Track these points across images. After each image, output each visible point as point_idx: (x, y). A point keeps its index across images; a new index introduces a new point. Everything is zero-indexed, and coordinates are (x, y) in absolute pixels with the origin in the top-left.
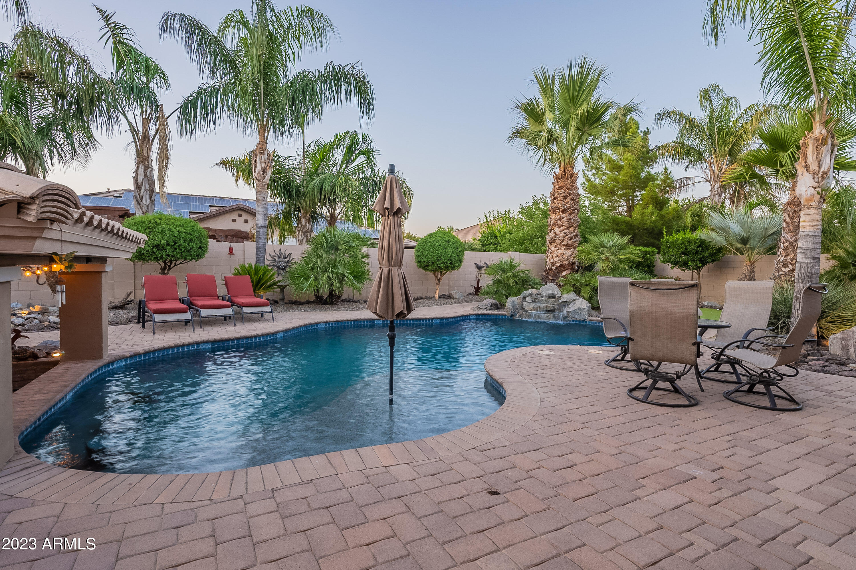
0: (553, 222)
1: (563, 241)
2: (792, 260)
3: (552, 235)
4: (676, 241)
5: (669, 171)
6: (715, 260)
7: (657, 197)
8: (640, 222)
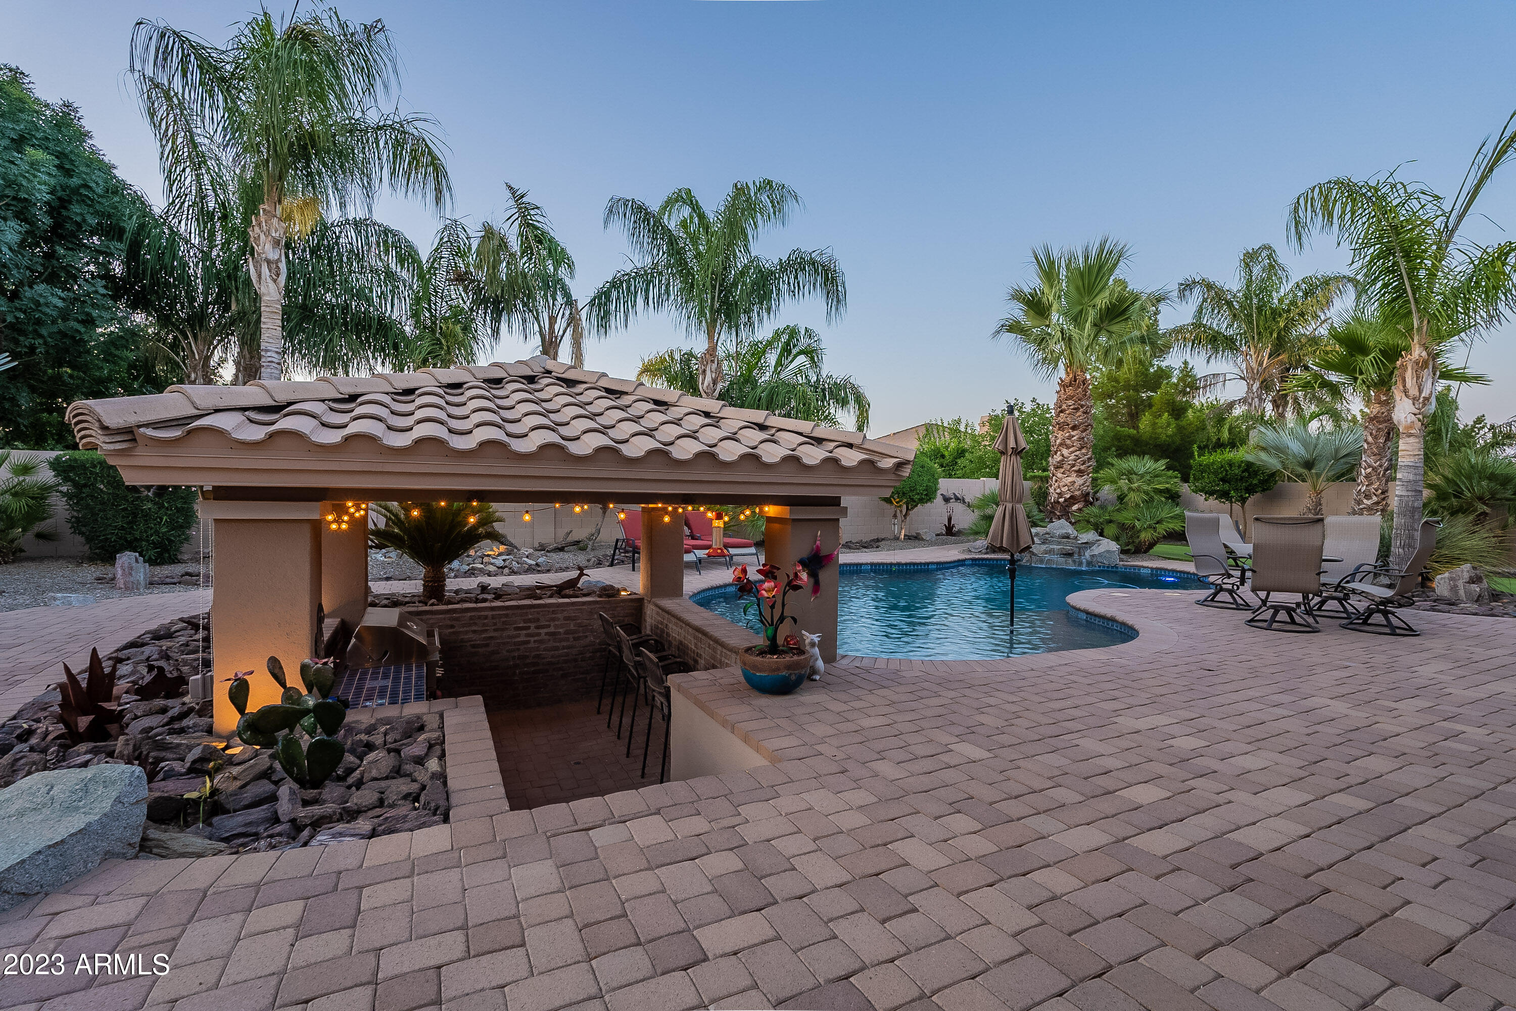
0: (1058, 441)
1: (1073, 466)
2: (1377, 490)
3: (1058, 458)
4: (1213, 463)
5: (1190, 366)
6: (1267, 489)
7: (1174, 402)
8: (1151, 437)
